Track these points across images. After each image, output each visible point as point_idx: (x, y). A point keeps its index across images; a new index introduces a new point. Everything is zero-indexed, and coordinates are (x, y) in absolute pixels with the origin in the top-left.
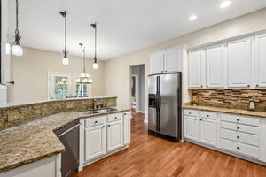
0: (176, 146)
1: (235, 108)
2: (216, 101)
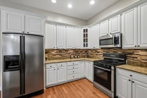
0: (46, 96)
1: (66, 58)
2: (58, 56)
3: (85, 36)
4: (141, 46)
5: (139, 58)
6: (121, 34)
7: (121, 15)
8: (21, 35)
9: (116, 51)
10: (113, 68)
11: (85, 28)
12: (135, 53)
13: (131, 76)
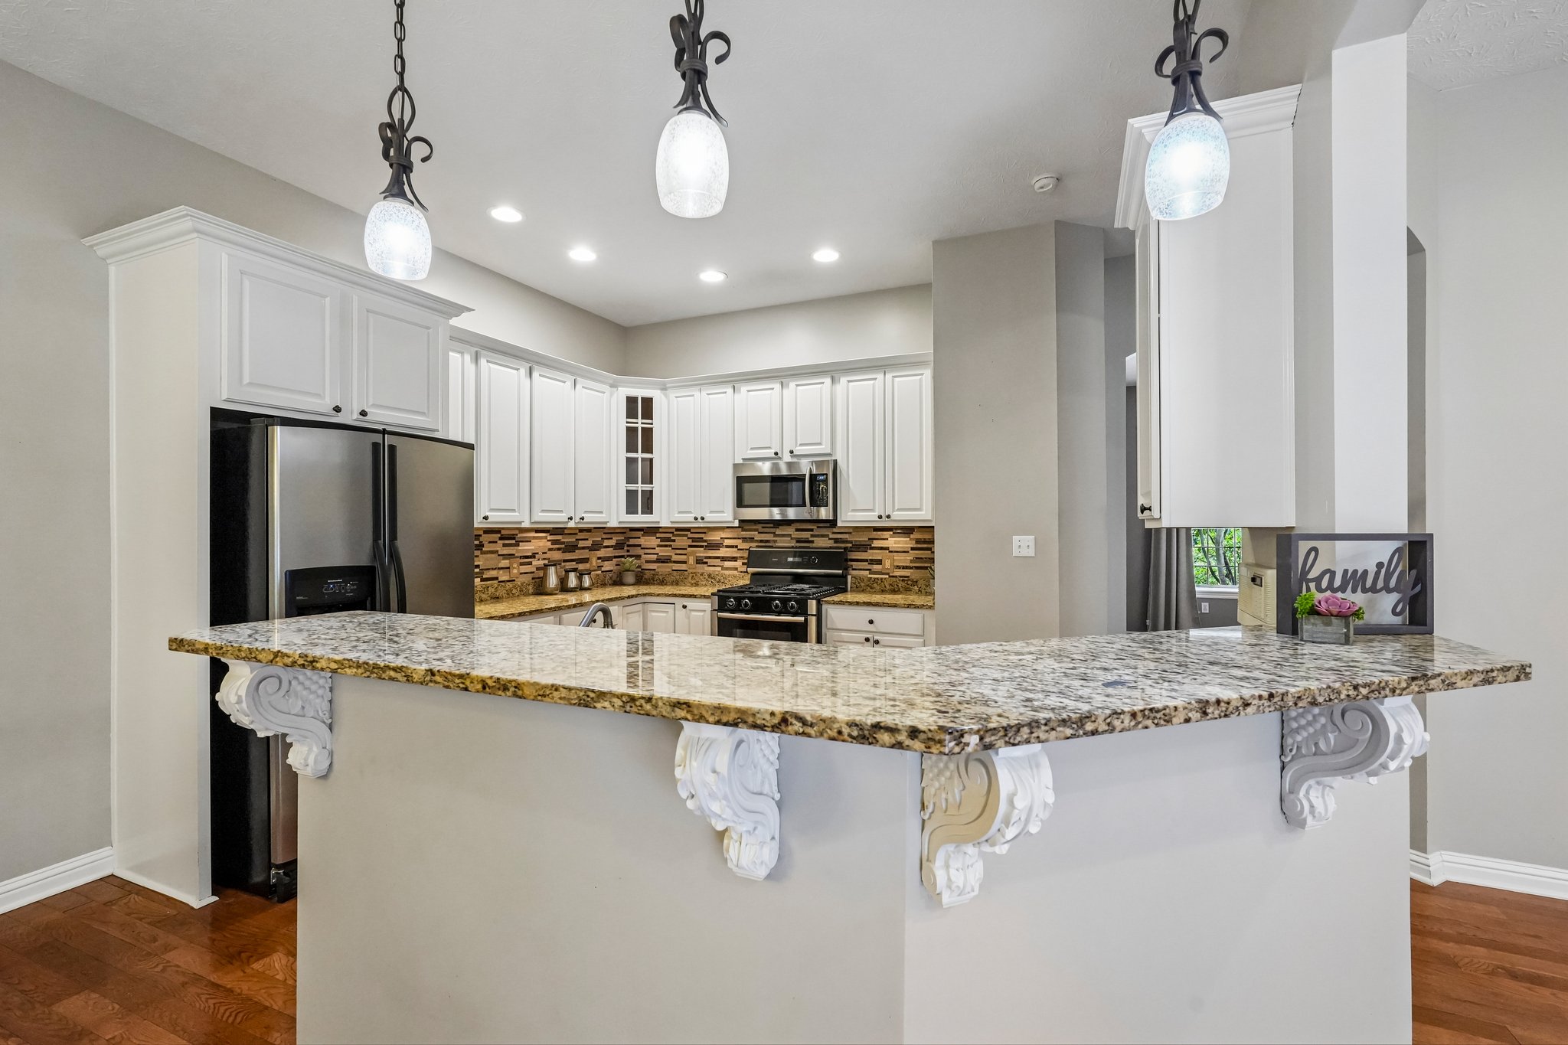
3: (640, 440)
4: (896, 515)
5: (887, 564)
6: (835, 462)
7: (833, 380)
8: (378, 438)
9: (806, 535)
10: (812, 606)
11: (640, 393)
12: (876, 544)
13: (871, 622)
